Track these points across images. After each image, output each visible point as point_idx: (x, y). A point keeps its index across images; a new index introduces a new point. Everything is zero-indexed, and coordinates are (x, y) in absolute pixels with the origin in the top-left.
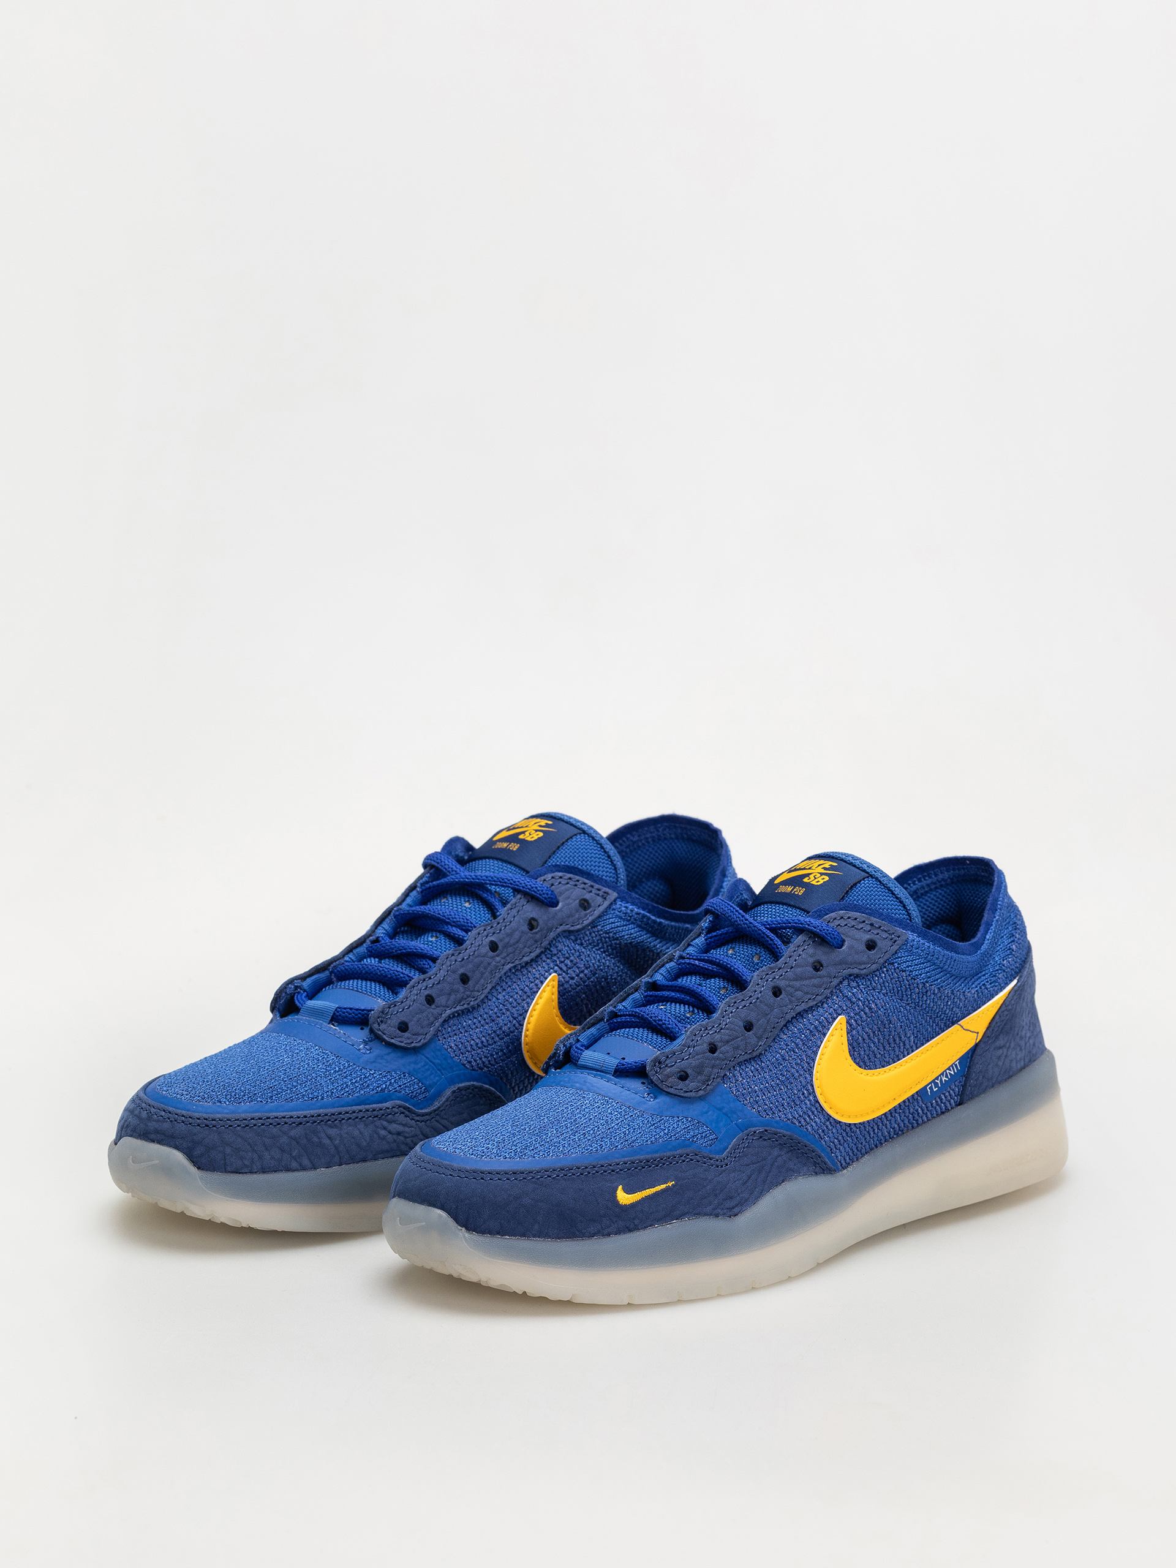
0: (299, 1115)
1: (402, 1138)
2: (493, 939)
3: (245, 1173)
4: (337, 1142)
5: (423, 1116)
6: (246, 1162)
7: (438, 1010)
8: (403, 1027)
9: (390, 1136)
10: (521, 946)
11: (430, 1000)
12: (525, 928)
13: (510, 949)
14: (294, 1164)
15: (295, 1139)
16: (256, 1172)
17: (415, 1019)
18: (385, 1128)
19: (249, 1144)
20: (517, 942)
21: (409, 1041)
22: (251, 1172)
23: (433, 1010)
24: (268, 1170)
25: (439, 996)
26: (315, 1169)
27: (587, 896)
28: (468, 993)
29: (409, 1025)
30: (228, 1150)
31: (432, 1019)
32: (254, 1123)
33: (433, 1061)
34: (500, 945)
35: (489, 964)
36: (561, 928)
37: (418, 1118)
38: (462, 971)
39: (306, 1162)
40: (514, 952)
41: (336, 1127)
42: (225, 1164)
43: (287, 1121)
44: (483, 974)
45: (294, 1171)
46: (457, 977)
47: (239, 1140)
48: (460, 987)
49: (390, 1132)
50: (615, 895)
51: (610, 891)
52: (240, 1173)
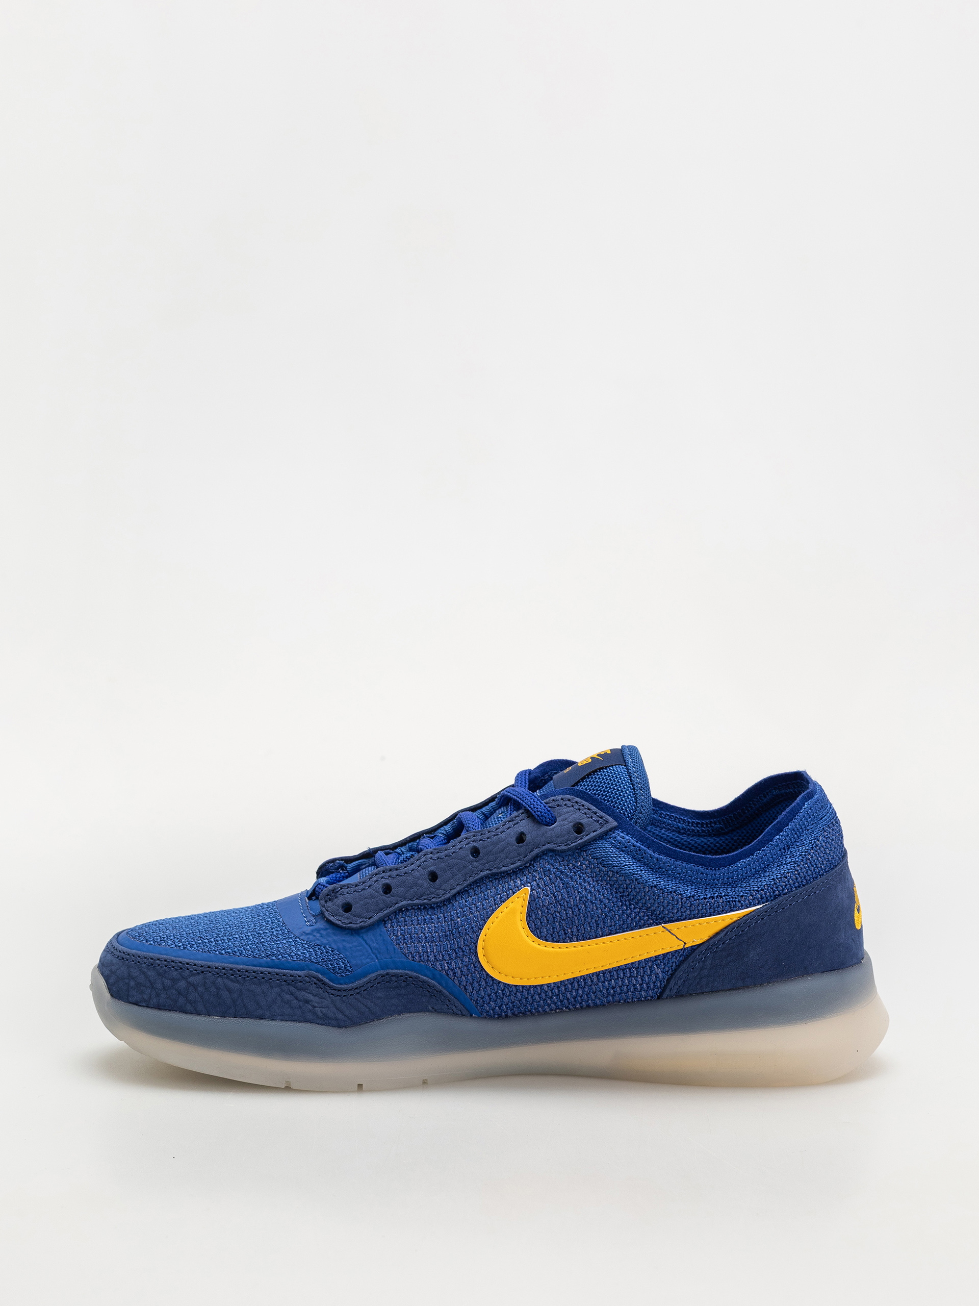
0: (202, 965)
1: (310, 1007)
2: (477, 845)
3: (143, 1006)
4: (235, 995)
5: (339, 990)
6: (145, 997)
7: (393, 899)
8: (347, 908)
9: (295, 1001)
10: (503, 855)
11: (387, 889)
12: (513, 840)
13: (491, 857)
14: (189, 1007)
15: (193, 985)
16: (152, 1008)
17: (362, 902)
18: (292, 994)
19: (150, 981)
20: (500, 852)
21: (347, 921)
22: (148, 1007)
23: (388, 898)
24: (163, 1008)
25: (397, 887)
26: (209, 1016)
27: (585, 821)
28: (433, 890)
29: (353, 907)
30: (132, 983)
31: (381, 906)
32: (159, 963)
33: (371, 944)
34: (482, 852)
35: (465, 867)
36: (548, 846)
37: (333, 992)
38: (432, 868)
39: (200, 1007)
40: (495, 861)
41: (238, 982)
42: (128, 995)
43: (189, 968)
44: (454, 875)
45: (186, 1013)
46: (426, 872)
47: (142, 976)
48: (426, 883)
49: (296, 998)
50: (615, 824)
51: (610, 819)
52: (139, 1006)
